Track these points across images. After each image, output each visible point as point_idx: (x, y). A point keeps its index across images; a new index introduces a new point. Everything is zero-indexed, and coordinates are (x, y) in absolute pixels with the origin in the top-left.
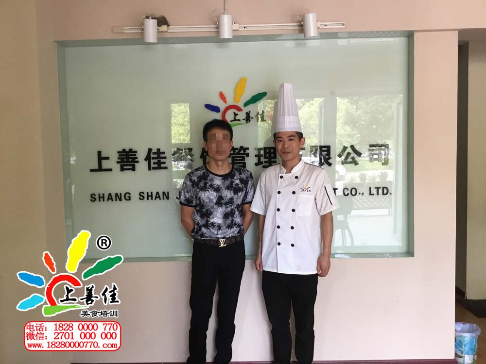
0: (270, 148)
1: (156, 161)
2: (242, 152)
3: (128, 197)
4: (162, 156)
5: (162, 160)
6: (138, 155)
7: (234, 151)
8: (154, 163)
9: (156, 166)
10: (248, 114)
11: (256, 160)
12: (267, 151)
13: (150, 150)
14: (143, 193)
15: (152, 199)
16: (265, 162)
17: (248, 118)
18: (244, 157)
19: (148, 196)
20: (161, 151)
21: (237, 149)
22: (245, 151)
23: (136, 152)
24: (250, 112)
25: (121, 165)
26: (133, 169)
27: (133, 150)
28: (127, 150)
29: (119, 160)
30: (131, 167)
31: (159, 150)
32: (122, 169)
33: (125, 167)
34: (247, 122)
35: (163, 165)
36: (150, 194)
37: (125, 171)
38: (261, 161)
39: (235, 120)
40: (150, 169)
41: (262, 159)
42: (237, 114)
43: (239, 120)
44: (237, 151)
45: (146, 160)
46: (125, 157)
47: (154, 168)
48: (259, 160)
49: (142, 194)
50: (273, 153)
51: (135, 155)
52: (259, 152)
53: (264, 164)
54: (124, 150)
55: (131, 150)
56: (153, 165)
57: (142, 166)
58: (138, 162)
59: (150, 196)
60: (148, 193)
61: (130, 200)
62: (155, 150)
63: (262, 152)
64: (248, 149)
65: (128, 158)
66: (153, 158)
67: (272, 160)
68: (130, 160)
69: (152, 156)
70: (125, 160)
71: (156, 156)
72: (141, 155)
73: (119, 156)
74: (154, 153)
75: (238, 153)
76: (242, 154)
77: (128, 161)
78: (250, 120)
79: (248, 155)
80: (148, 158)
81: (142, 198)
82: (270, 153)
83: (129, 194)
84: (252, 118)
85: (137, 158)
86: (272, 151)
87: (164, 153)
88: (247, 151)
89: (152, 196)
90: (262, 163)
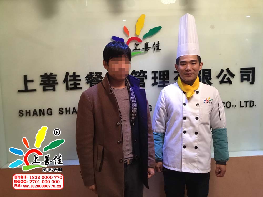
0: (163, 72)
1: (72, 83)
2: (142, 75)
3: (50, 112)
4: (77, 78)
5: (78, 82)
6: (57, 78)
7: (136, 74)
8: (71, 85)
9: (73, 87)
10: (146, 44)
11: (153, 81)
12: (162, 74)
13: (67, 74)
14: (63, 109)
15: (70, 113)
16: (160, 83)
17: (146, 48)
18: (144, 78)
19: (66, 111)
20: (76, 74)
21: (138, 72)
22: (144, 74)
23: (56, 75)
24: (148, 42)
25: (43, 86)
26: (54, 90)
27: (53, 74)
28: (48, 74)
29: (42, 82)
30: (52, 88)
31: (74, 74)
32: (45, 90)
33: (47, 88)
34: (146, 51)
35: (78, 86)
36: (68, 109)
37: (47, 91)
38: (157, 82)
39: (136, 49)
40: (67, 89)
41: (158, 80)
42: (138, 45)
43: (140, 49)
44: (138, 74)
45: (64, 82)
46: (47, 80)
47: (71, 89)
48: (155, 81)
49: (61, 110)
50: (165, 75)
51: (55, 78)
52: (155, 75)
53: (159, 84)
54: (46, 74)
55: (51, 74)
56: (70, 87)
57: (61, 87)
58: (57, 84)
59: (68, 111)
60: (66, 108)
61: (51, 114)
62: (71, 74)
63: (158, 75)
64: (146, 72)
65: (49, 81)
66: (70, 81)
67: (166, 81)
68: (51, 82)
69: (69, 79)
70: (47, 82)
71: (72, 79)
72: (60, 78)
73: (42, 78)
74: (71, 77)
75: (139, 76)
76: (142, 76)
77: (49, 83)
78: (148, 49)
79: (146, 77)
80: (66, 81)
81: (61, 113)
82: (164, 75)
83: (51, 110)
84: (150, 48)
85: (56, 80)
86: (165, 73)
87: (79, 76)
88: (146, 75)
89: (69, 111)
90: (157, 83)
